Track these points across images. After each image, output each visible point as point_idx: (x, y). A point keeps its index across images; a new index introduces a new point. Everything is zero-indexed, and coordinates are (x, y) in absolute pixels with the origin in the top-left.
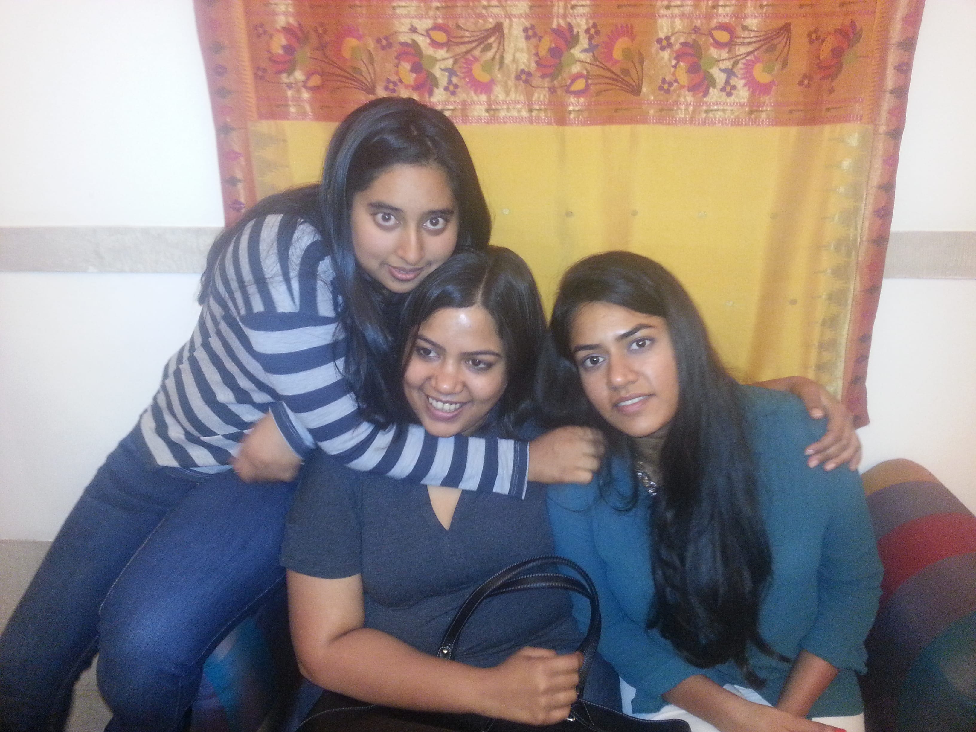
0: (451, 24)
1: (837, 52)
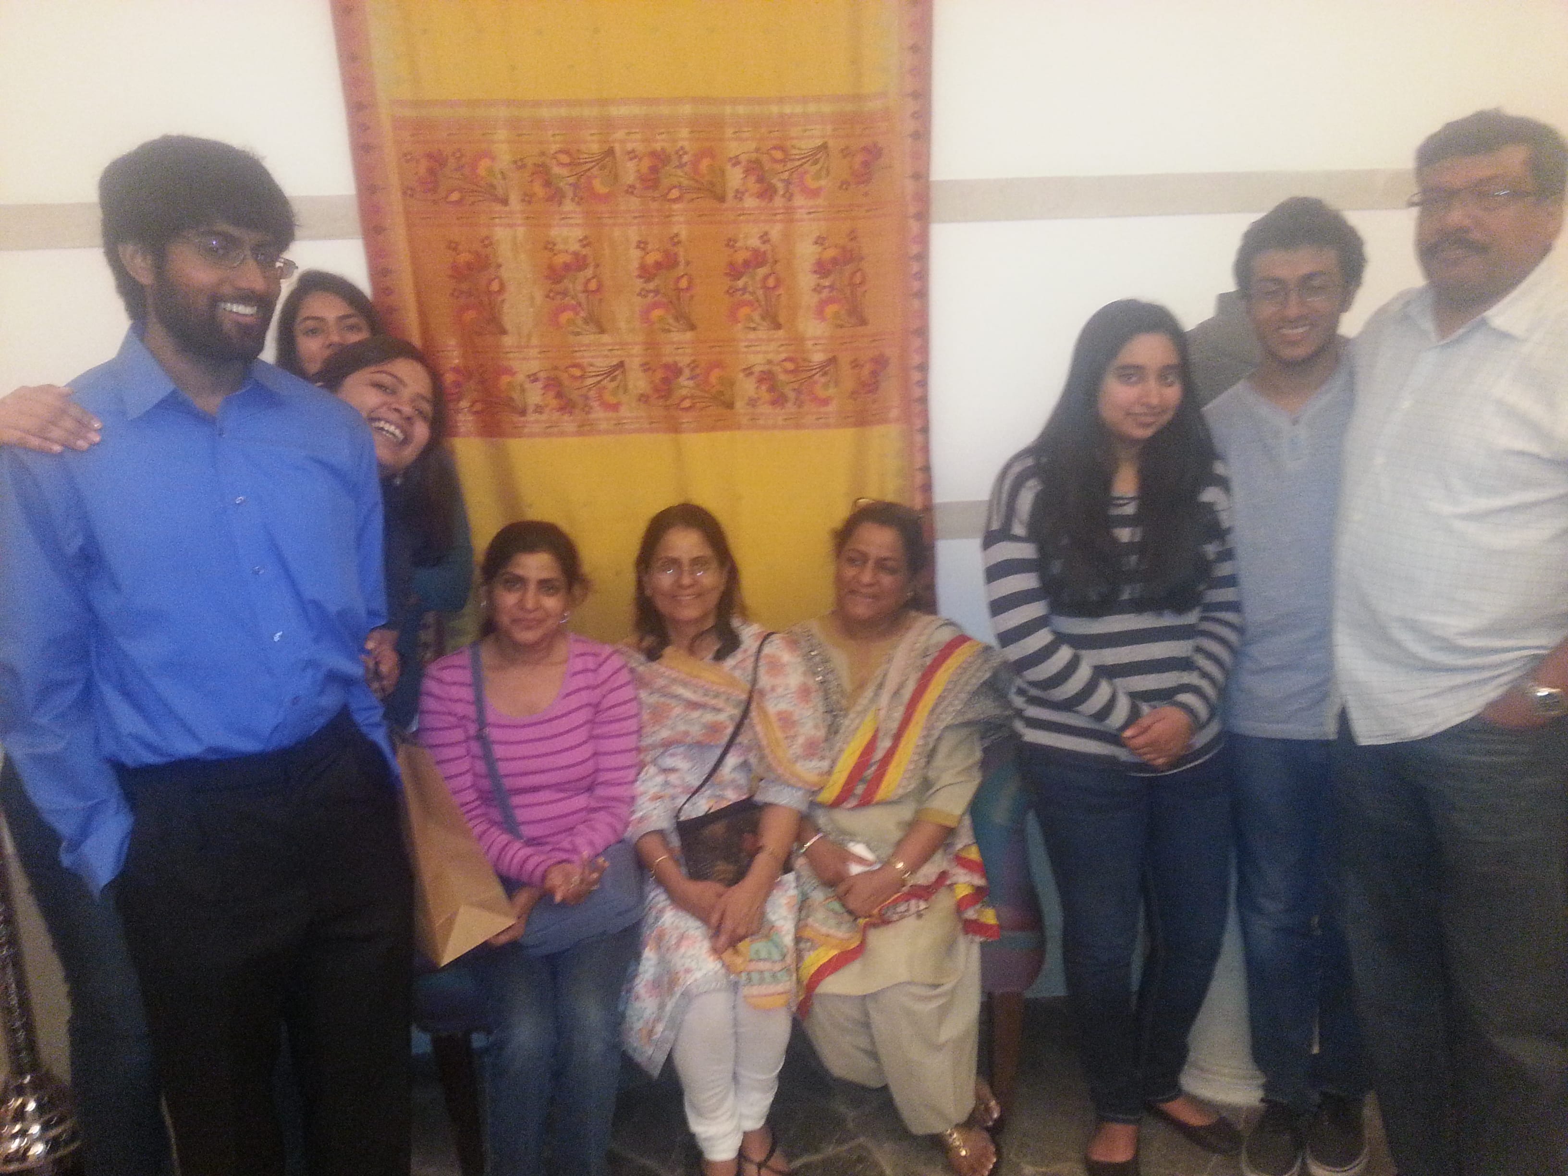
0: (585, 362)
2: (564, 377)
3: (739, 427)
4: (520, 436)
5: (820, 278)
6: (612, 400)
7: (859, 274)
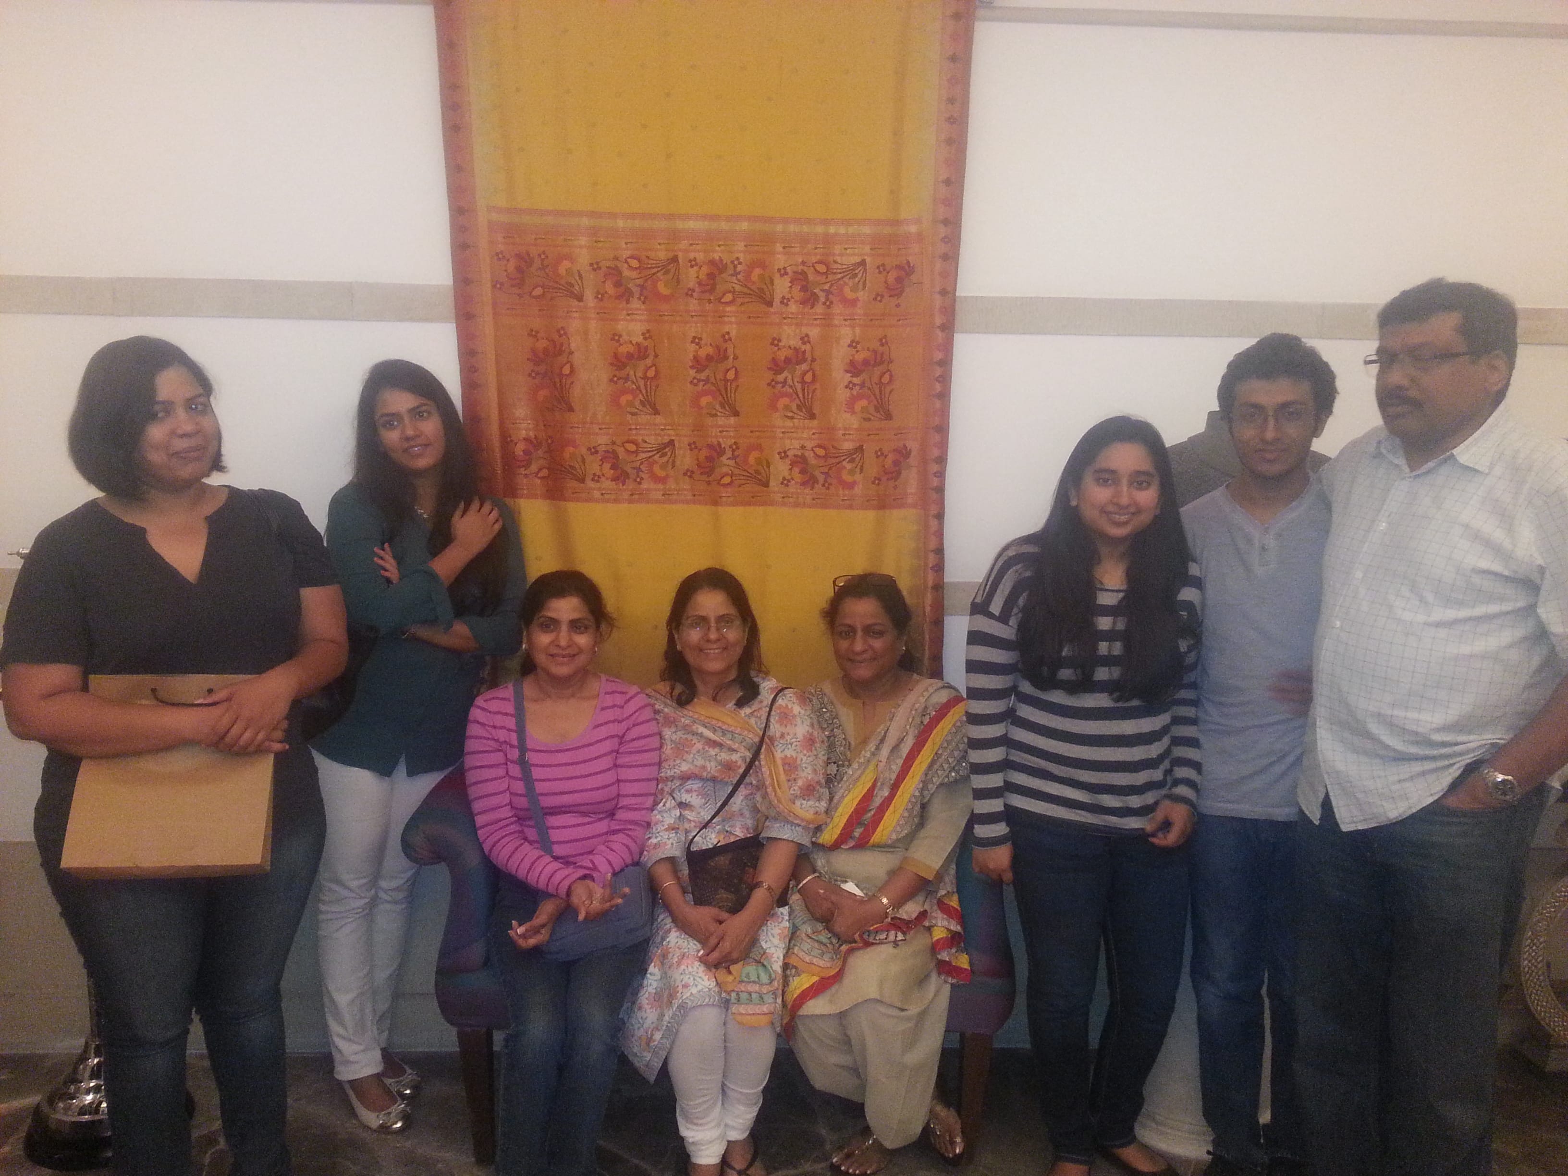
0: (640, 439)
1: (896, 463)
2: (620, 451)
3: (772, 503)
4: (578, 500)
5: (852, 377)
6: (661, 473)
7: (887, 376)
